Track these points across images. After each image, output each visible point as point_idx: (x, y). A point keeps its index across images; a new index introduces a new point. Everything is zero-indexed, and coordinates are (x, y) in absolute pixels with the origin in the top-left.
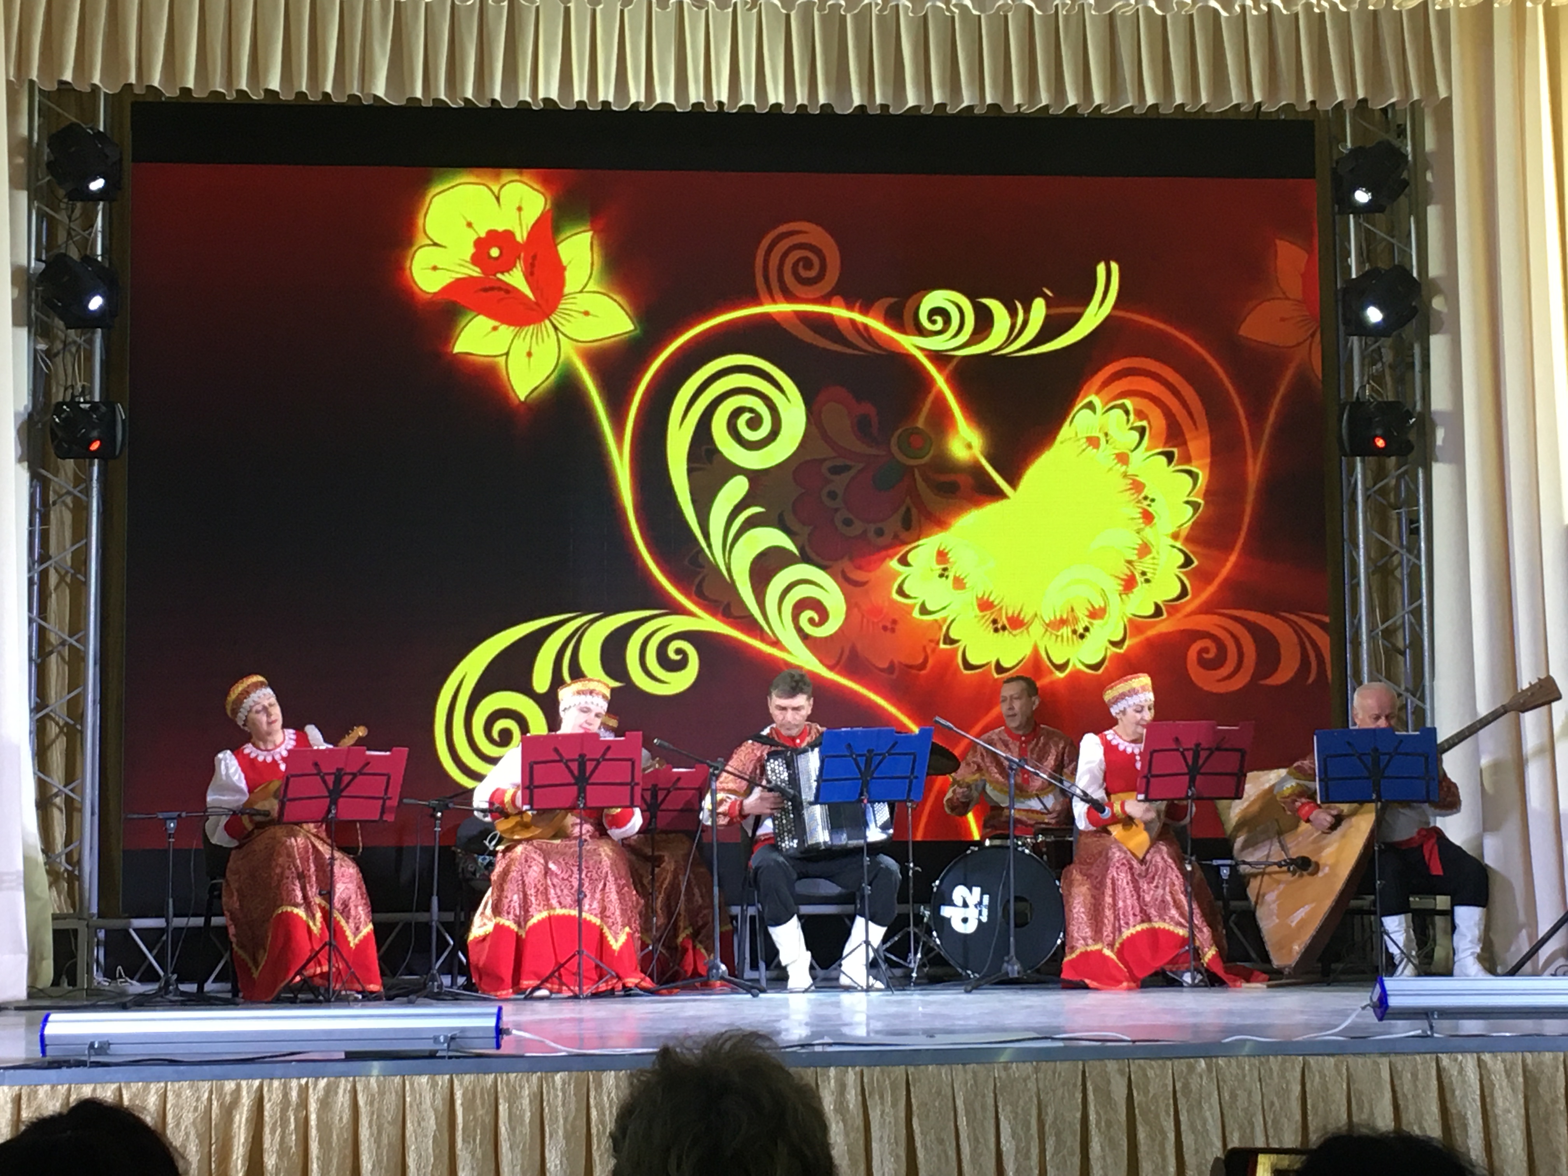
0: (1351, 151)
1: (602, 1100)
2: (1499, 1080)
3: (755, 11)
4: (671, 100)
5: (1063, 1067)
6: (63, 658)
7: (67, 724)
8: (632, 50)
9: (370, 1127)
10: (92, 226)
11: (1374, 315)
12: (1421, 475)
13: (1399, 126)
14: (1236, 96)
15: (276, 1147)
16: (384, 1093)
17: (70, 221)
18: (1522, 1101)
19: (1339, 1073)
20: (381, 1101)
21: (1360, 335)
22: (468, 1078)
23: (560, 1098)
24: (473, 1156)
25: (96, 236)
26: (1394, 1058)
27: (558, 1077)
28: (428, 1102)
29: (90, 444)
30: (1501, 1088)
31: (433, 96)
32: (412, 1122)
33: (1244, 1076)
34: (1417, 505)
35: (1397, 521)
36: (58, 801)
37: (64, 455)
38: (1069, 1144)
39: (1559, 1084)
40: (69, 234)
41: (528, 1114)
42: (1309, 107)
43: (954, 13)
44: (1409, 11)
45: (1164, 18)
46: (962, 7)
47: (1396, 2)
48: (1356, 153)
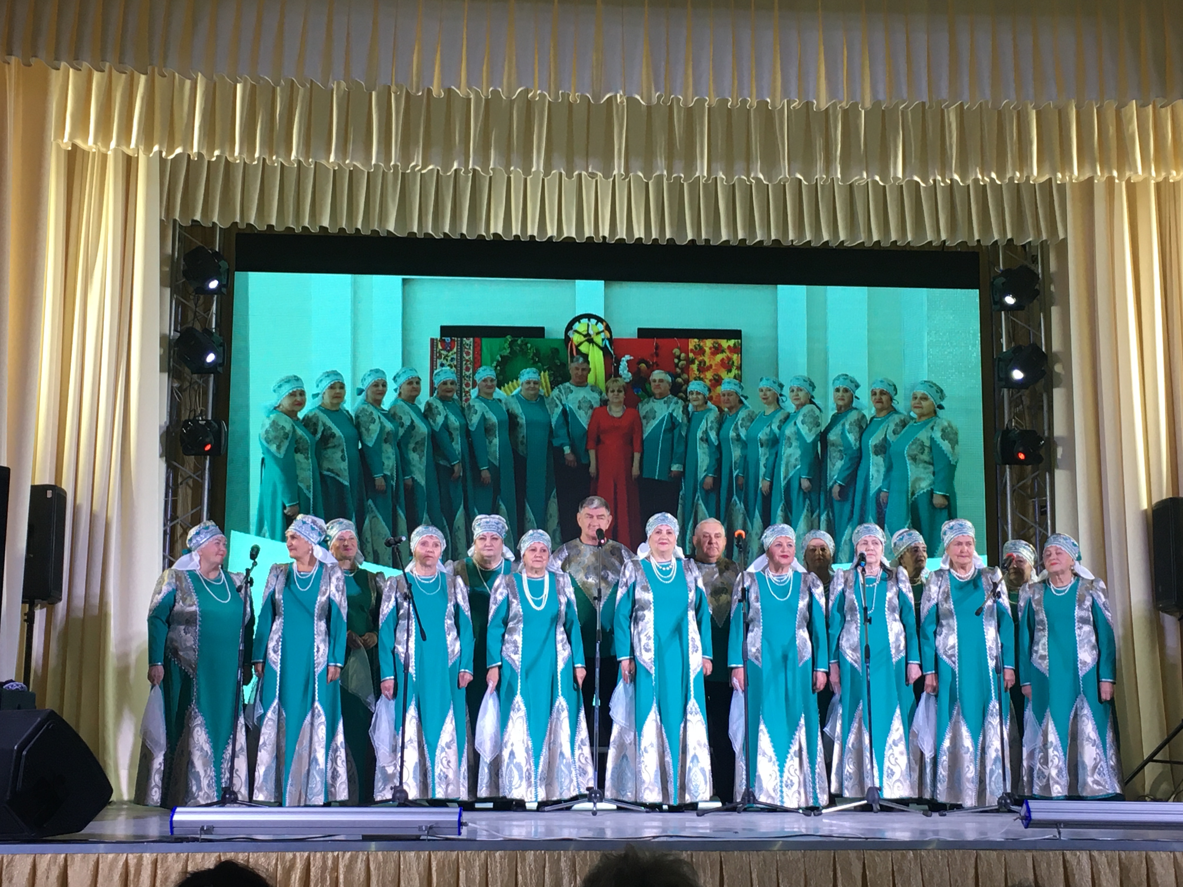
0: (1002, 271)
1: (525, 869)
2: (1104, 869)
3: (627, 180)
4: (574, 235)
5: (821, 854)
8: (549, 203)
9: (378, 884)
10: (210, 310)
11: (1018, 375)
12: (1048, 477)
13: (1033, 256)
14: (930, 236)
16: (387, 862)
17: (196, 307)
18: (1119, 883)
19: (1000, 862)
20: (385, 868)
21: (1009, 388)
22: (440, 854)
23: (498, 868)
25: (212, 316)
26: (1035, 853)
27: (498, 854)
28: (415, 869)
29: (205, 446)
30: (1105, 874)
31: (424, 231)
32: (405, 882)
33: (938, 863)
34: (1046, 496)
35: (1033, 505)
37: (187, 452)
39: (1142, 872)
40: (195, 314)
41: (478, 878)
42: (976, 244)
43: (751, 182)
44: (1040, 184)
45: (884, 187)
46: (758, 180)
47: (1032, 178)
48: (1006, 273)
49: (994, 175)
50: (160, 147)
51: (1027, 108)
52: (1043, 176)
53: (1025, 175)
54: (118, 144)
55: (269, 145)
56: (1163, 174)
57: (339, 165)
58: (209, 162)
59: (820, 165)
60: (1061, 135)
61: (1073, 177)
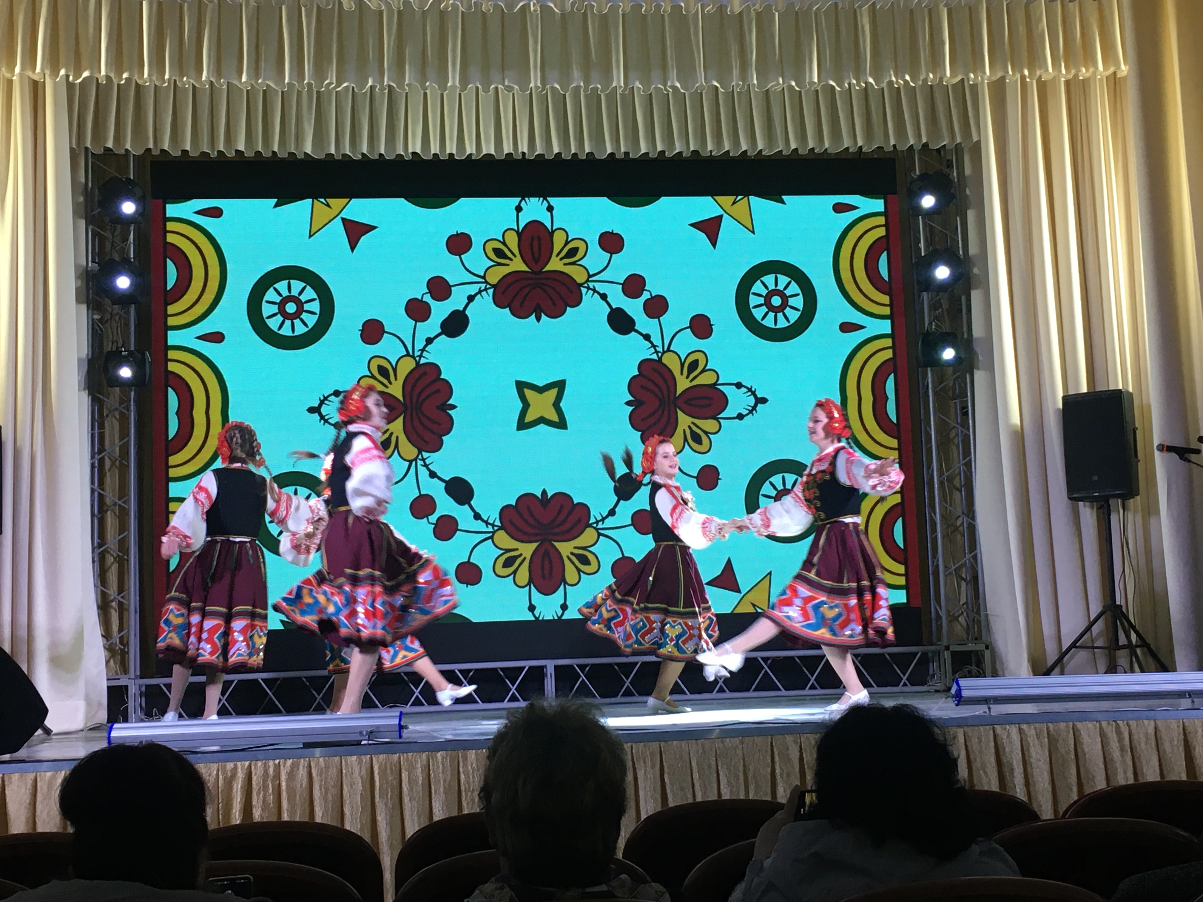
0: (919, 176)
1: (467, 768)
2: (1032, 739)
3: (544, 92)
4: (493, 152)
5: (758, 740)
6: (115, 514)
7: (118, 555)
8: (467, 119)
9: (321, 789)
10: (127, 240)
11: (942, 273)
12: (968, 379)
13: (948, 161)
14: (847, 143)
15: (261, 804)
16: (329, 768)
17: (113, 237)
18: (1047, 754)
20: (327, 773)
22: (381, 757)
23: (441, 768)
24: (386, 806)
25: (130, 245)
26: (966, 729)
27: (439, 755)
28: (357, 773)
30: (1034, 745)
31: (342, 152)
32: (347, 786)
34: (967, 396)
35: (955, 406)
36: (114, 604)
38: (763, 789)
39: (1070, 742)
40: (112, 245)
41: (421, 778)
42: (892, 149)
43: (669, 91)
44: (953, 85)
45: (800, 92)
46: (674, 88)
47: (945, 79)
48: (923, 177)
49: (908, 78)
50: (66, 72)
51: (938, 7)
52: (956, 76)
53: (938, 76)
54: (23, 69)
55: (180, 67)
56: (1073, 72)
57: (252, 85)
58: (119, 85)
59: (736, 72)
60: (972, 35)
61: (986, 77)
